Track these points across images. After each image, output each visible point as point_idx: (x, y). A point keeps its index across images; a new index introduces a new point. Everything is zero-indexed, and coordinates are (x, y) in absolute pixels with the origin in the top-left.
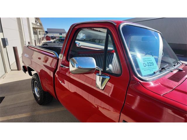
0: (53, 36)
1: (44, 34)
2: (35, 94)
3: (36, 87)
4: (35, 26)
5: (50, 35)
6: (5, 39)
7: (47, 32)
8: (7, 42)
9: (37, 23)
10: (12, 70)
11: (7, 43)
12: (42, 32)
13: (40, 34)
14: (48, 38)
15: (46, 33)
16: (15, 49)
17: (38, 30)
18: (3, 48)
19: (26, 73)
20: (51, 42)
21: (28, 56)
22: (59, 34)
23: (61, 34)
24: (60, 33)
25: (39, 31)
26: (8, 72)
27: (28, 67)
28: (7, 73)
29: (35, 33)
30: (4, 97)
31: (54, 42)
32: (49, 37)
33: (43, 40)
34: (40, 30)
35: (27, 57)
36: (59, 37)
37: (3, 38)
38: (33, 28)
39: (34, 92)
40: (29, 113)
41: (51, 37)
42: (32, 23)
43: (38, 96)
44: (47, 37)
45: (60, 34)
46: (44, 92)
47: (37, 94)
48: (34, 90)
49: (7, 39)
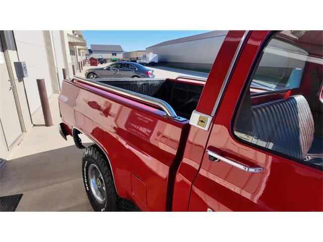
0: (100, 57)
1: (86, 55)
4: (72, 40)
5: (96, 56)
6: (20, 63)
7: (90, 51)
8: (26, 70)
9: (76, 34)
10: (34, 125)
11: (24, 72)
12: (83, 51)
13: (80, 55)
14: (93, 62)
15: (89, 53)
16: (40, 84)
17: (78, 47)
18: (17, 82)
19: (66, 139)
20: (102, 69)
22: (111, 54)
23: (115, 55)
24: (114, 52)
25: (78, 49)
26: (27, 130)
27: (74, 129)
28: (26, 132)
29: (72, 52)
30: (22, 195)
31: (108, 69)
32: (96, 60)
33: (84, 64)
34: (80, 47)
36: (111, 59)
37: (18, 61)
38: (70, 43)
41: (99, 59)
42: (68, 34)
44: (92, 59)
45: (113, 54)
47: (97, 193)
48: (89, 184)
49: (25, 64)
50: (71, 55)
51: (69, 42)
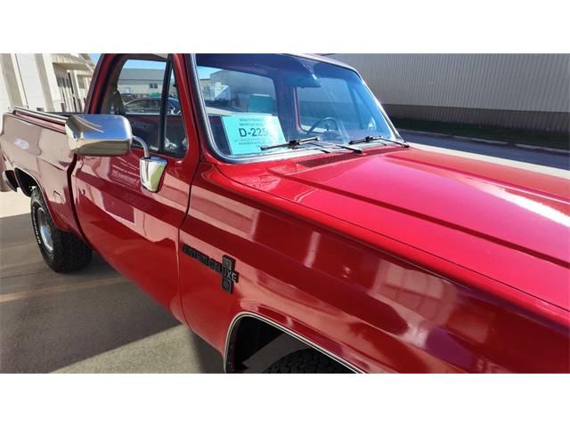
0: (127, 92)
2: (42, 246)
3: (44, 224)
4: (61, 61)
13: (81, 86)
17: (76, 72)
19: (16, 191)
21: (26, 145)
22: (148, 86)
23: (155, 86)
24: (152, 82)
25: (78, 76)
29: (64, 82)
34: (81, 73)
35: (25, 148)
36: (147, 94)
38: (56, 65)
39: (41, 239)
40: (25, 293)
41: (123, 95)
43: (51, 249)
45: (151, 87)
46: (62, 232)
47: (48, 243)
48: (40, 235)
50: (59, 85)
51: (53, 64)
